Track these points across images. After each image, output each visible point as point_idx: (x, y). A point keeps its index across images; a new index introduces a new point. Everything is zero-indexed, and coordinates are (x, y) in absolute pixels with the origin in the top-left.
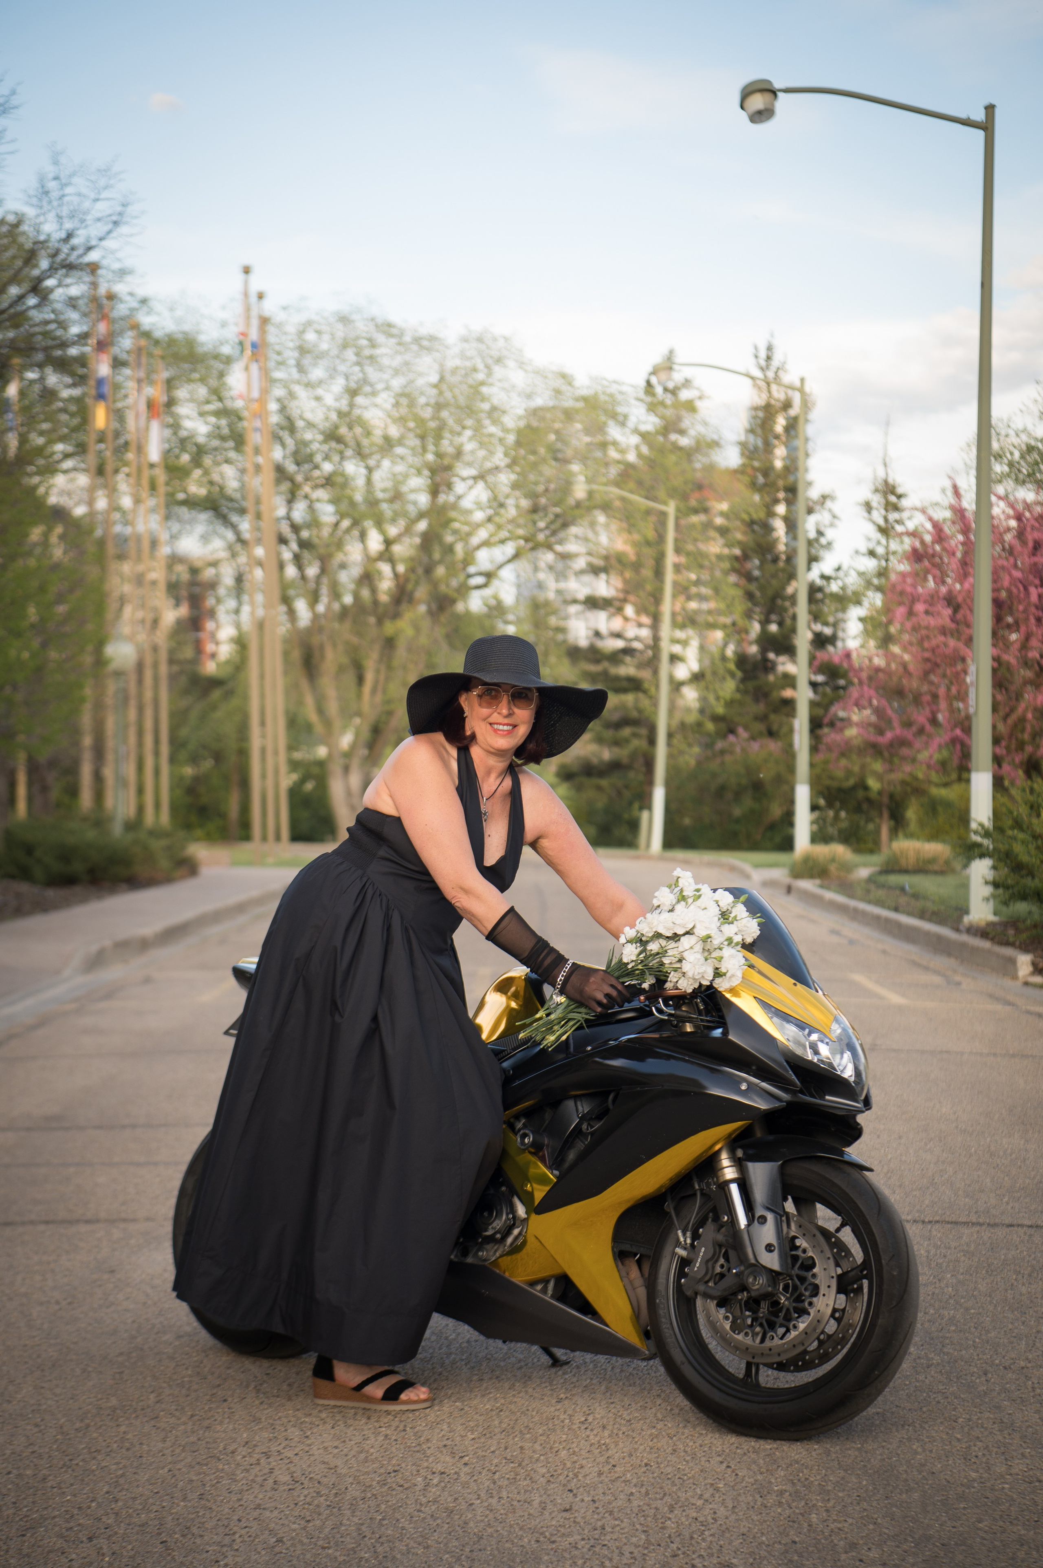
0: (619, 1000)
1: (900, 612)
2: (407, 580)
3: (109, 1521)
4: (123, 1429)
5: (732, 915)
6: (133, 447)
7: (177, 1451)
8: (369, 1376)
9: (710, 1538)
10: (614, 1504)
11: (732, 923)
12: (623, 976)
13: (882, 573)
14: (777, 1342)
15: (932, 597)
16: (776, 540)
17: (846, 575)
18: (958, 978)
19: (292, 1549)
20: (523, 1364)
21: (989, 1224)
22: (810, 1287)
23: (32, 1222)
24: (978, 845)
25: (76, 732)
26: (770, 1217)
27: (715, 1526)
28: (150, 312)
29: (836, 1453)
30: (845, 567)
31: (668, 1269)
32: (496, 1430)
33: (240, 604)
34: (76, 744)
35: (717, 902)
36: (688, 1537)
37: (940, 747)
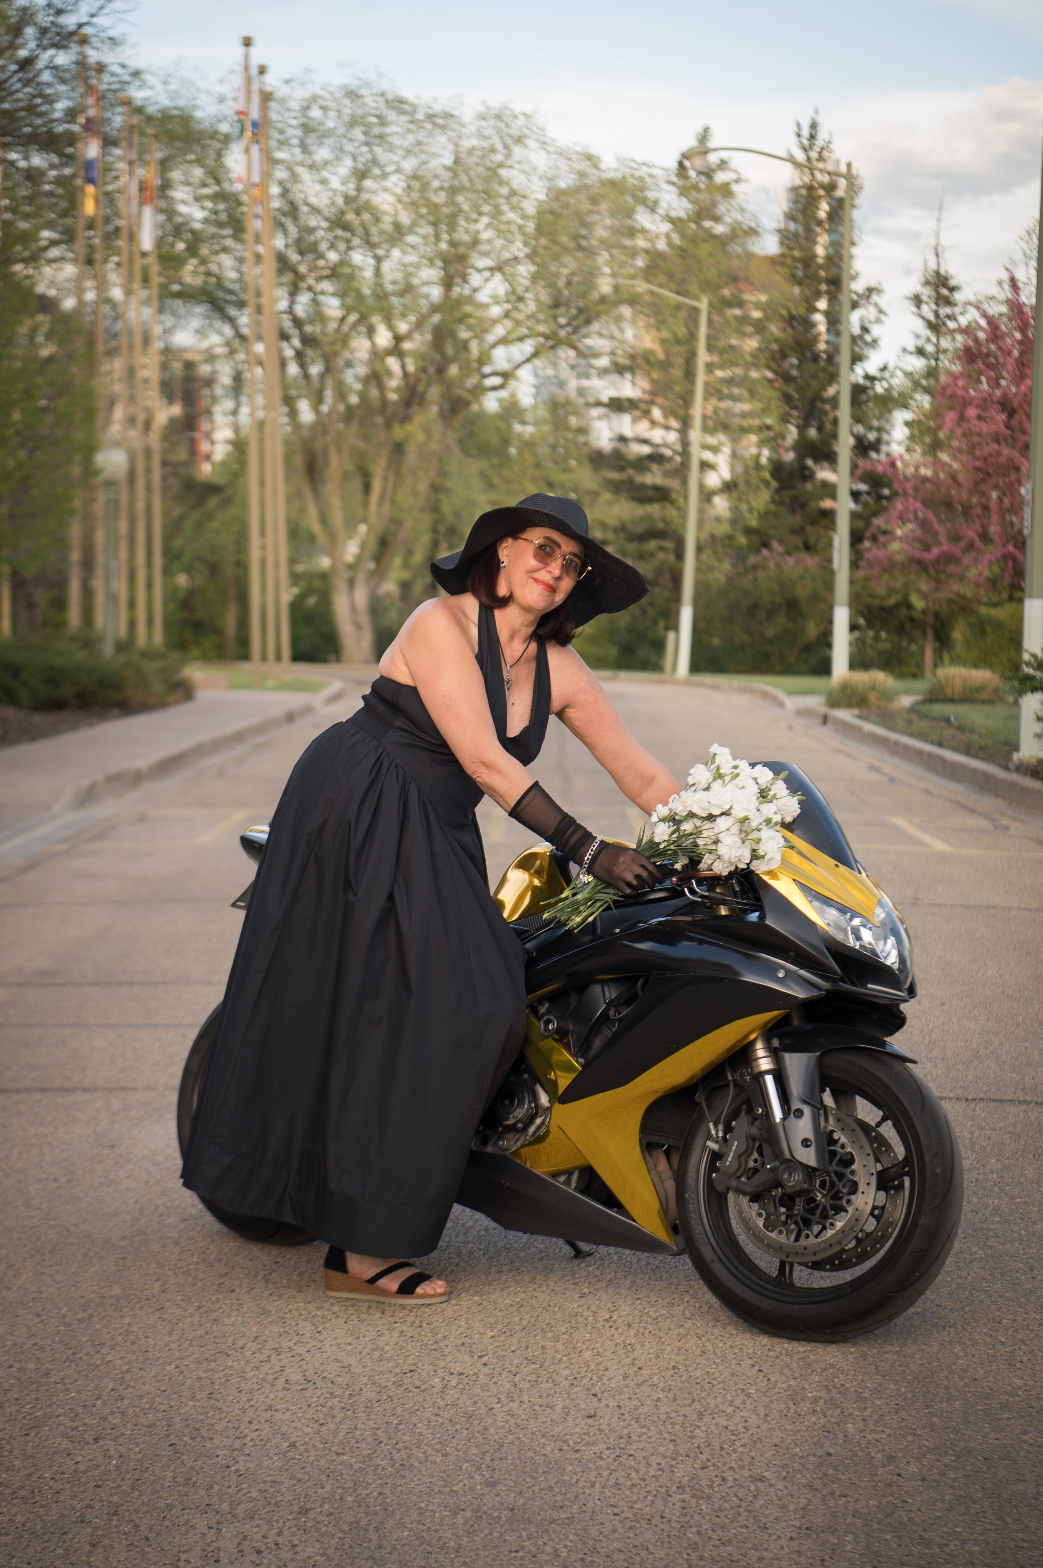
0: (649, 881)
1: (951, 416)
2: (418, 380)
3: (115, 1421)
4: (127, 1320)
5: (772, 793)
6: (124, 234)
7: (185, 1345)
8: (384, 1268)
9: (740, 1450)
10: (640, 1410)
11: (771, 801)
12: (654, 856)
13: (931, 373)
14: (812, 1240)
15: (985, 400)
16: (816, 339)
17: (892, 376)
18: (1006, 822)
19: (306, 1455)
20: (543, 1254)
21: (1036, 1103)
22: (848, 1184)
23: (27, 1090)
24: (1031, 678)
25: (63, 545)
26: (807, 1110)
27: (746, 1435)
28: (143, 85)
29: (873, 1356)
30: (891, 367)
31: (698, 1164)
32: (516, 1327)
33: (238, 405)
34: (64, 559)
35: (755, 779)
36: (717, 1447)
37: (991, 563)
